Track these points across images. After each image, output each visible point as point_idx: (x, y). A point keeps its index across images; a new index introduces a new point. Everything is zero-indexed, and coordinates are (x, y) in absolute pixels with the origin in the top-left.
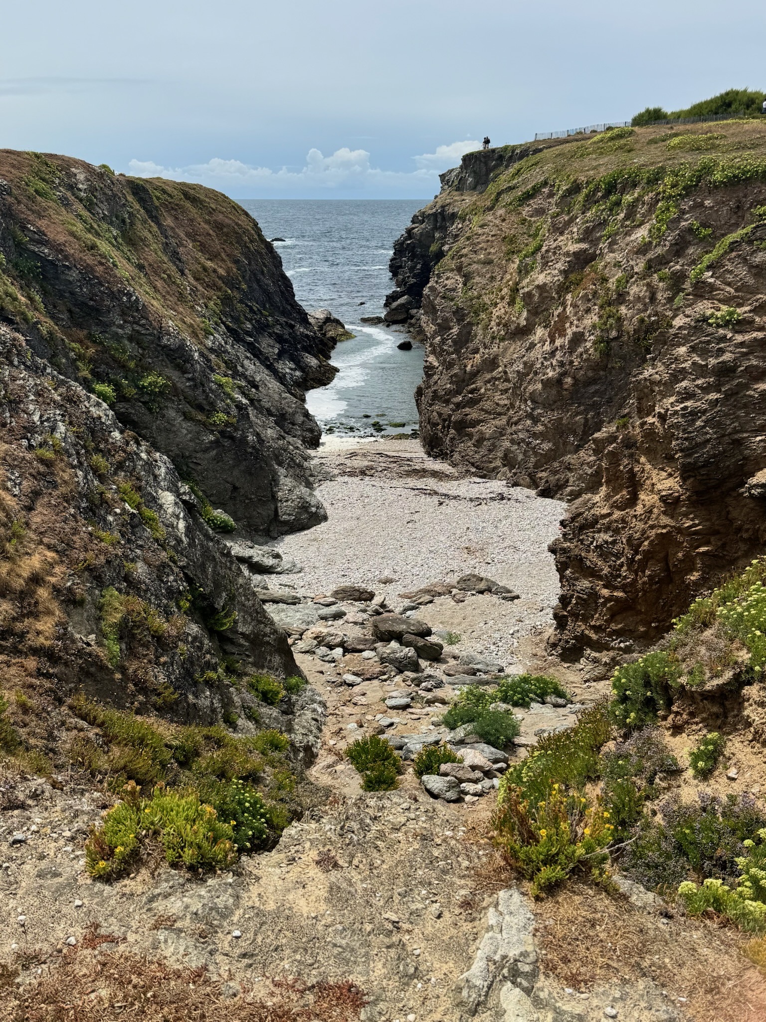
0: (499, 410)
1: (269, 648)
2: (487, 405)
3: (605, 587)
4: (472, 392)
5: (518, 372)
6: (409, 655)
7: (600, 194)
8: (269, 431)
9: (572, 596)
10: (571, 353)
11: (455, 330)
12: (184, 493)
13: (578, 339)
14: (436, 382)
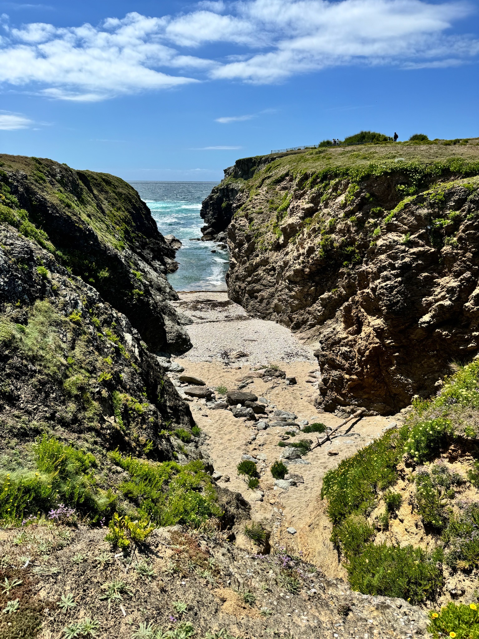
0: (271, 284)
1: (182, 413)
2: (264, 282)
3: (347, 374)
4: (257, 275)
5: (281, 266)
6: (250, 412)
7: (319, 180)
8: (158, 297)
9: (329, 379)
10: (308, 257)
11: (246, 246)
12: (135, 334)
13: (311, 250)
14: (237, 271)
